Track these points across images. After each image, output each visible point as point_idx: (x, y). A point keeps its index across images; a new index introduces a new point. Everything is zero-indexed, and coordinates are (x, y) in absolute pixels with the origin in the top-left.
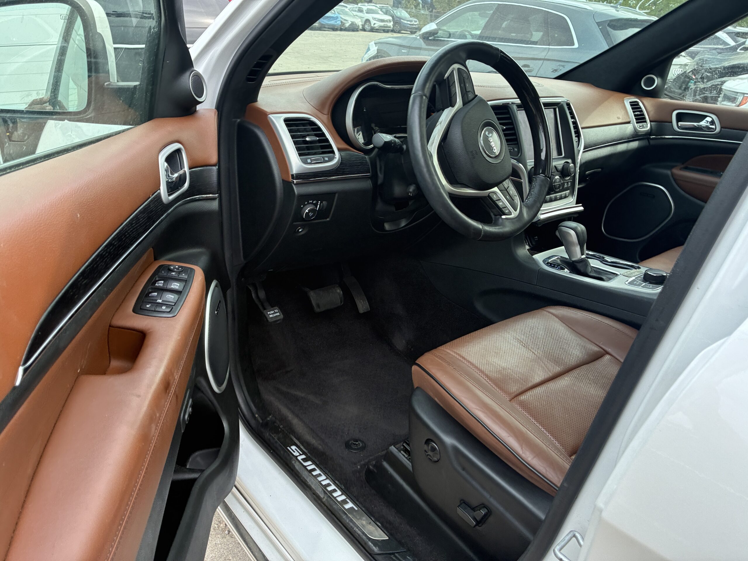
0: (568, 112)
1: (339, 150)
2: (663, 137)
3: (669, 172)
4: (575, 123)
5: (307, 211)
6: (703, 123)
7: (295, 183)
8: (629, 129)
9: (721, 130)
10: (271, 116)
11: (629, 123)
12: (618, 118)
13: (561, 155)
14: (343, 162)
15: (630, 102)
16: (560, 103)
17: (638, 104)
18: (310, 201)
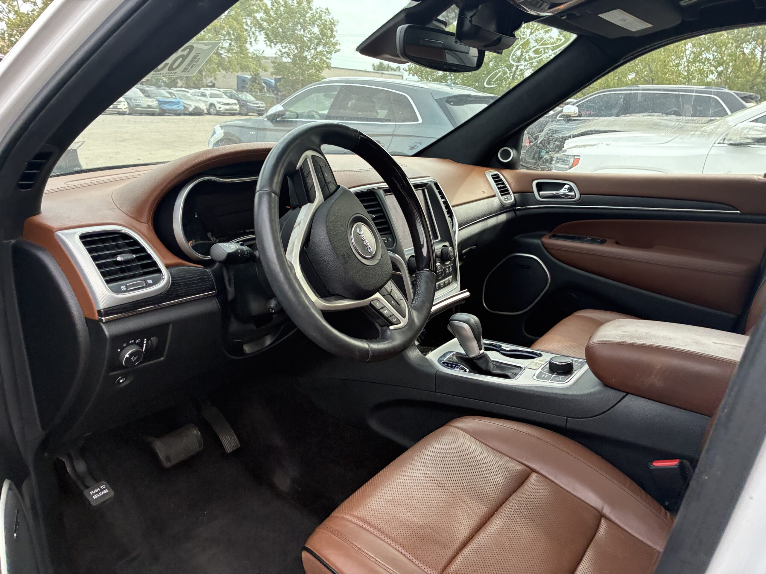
0: (436, 192)
1: (168, 267)
2: (528, 207)
3: (538, 241)
4: (446, 203)
5: (127, 356)
6: (563, 191)
7: (104, 321)
8: (495, 202)
9: (581, 196)
10: (60, 233)
11: (494, 196)
12: (484, 192)
13: (438, 238)
14: (175, 283)
15: (492, 176)
16: (428, 183)
17: (499, 177)
18: (131, 342)
